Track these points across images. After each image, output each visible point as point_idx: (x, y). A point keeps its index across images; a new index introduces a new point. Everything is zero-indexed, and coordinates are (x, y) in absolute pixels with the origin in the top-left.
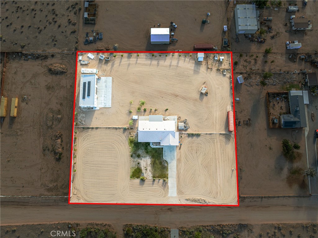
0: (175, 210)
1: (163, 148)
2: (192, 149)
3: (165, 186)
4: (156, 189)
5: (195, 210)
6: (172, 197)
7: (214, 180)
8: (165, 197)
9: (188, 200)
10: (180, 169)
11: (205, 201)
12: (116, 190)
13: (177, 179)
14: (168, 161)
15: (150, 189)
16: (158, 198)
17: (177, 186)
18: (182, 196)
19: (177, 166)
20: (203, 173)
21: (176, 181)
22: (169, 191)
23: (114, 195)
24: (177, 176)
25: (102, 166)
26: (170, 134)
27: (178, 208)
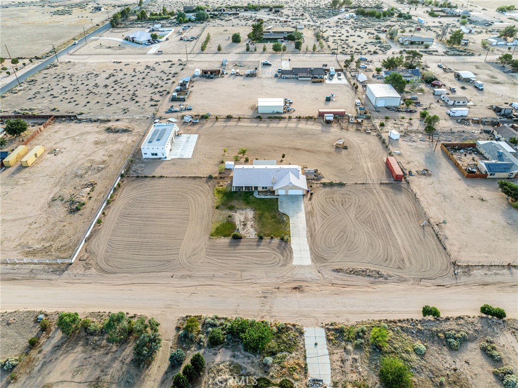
0: (311, 290)
1: (277, 199)
2: (333, 201)
3: (284, 248)
4: (264, 253)
5: (360, 289)
6: (302, 266)
7: (390, 241)
8: (284, 265)
9: (339, 272)
10: (314, 224)
11: (378, 273)
12: (176, 254)
13: (309, 238)
14: (289, 213)
15: (251, 253)
16: (269, 267)
17: (311, 249)
18: (323, 264)
19: (308, 221)
20: (363, 230)
21: (308, 241)
22: (295, 255)
23: (169, 261)
24: (309, 234)
25: (155, 219)
26: (290, 172)
27: (319, 286)
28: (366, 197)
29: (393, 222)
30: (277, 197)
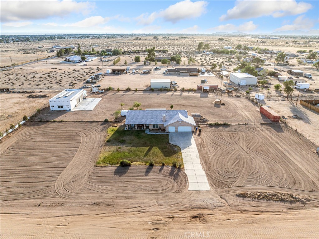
0: (216, 219)
1: (168, 134)
2: (222, 136)
3: (177, 174)
4: (154, 179)
5: (277, 216)
6: (199, 192)
7: (290, 165)
8: (178, 191)
9: (245, 197)
10: (207, 153)
11: (292, 197)
12: (53, 181)
13: (204, 165)
14: (181, 145)
15: (139, 179)
16: (161, 193)
17: (207, 175)
18: (225, 189)
19: (200, 151)
20: (258, 157)
21: (203, 167)
22: (190, 180)
23: (42, 188)
24: (203, 161)
25: (44, 151)
26: (179, 114)
27: (225, 214)
28: (251, 133)
29: (285, 150)
30: (168, 133)
